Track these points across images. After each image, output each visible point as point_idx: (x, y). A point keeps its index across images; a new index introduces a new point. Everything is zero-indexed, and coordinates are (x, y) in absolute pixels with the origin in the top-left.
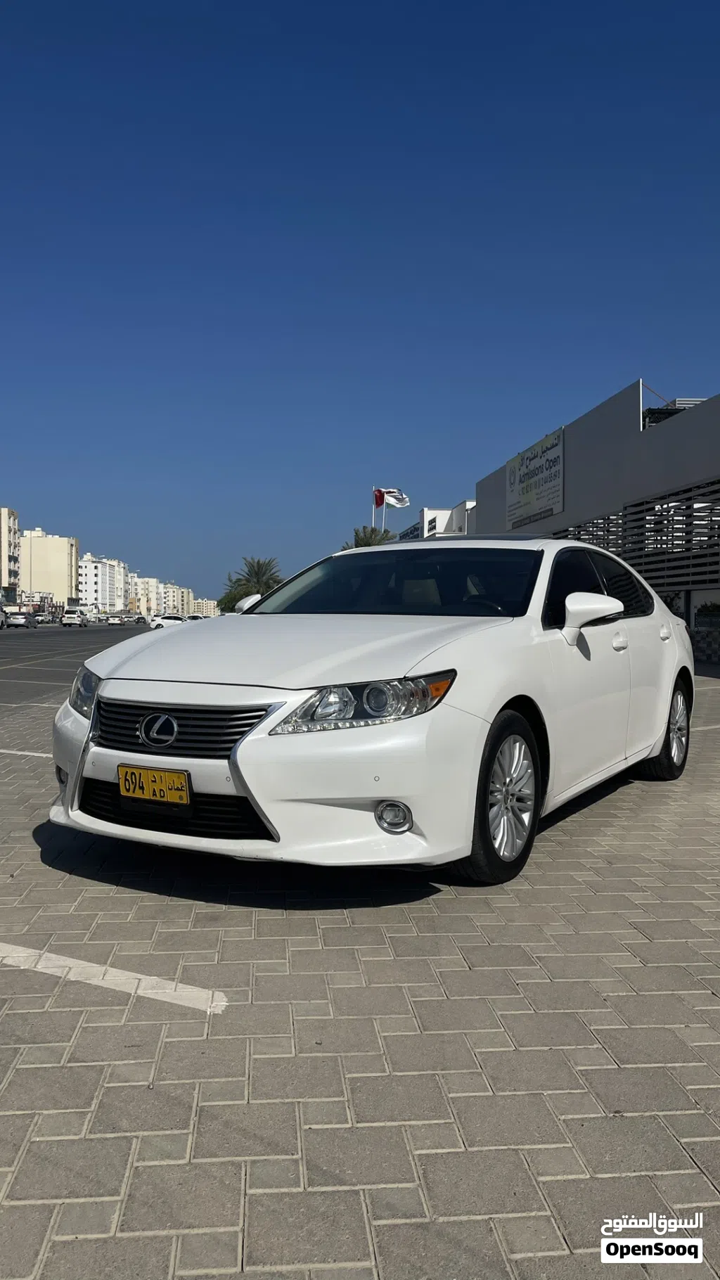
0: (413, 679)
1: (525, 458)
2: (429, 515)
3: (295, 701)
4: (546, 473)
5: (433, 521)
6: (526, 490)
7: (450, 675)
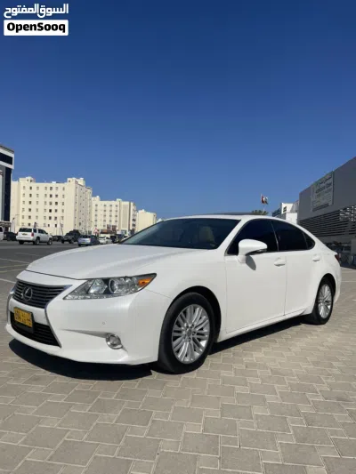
0: (131, 278)
1: (317, 183)
2: (284, 205)
3: (76, 284)
4: (326, 189)
5: (285, 208)
6: (319, 196)
7: (152, 276)
